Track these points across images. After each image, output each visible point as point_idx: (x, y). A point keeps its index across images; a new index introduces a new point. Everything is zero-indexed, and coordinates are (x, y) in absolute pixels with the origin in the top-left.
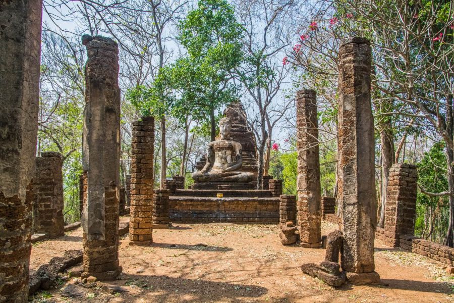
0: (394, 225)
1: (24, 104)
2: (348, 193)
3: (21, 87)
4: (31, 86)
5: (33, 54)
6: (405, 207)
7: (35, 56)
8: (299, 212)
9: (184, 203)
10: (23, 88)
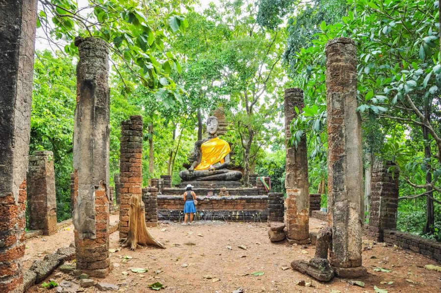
0: (377, 220)
1: (18, 103)
2: (338, 190)
3: (15, 86)
4: (25, 85)
5: (27, 54)
6: (388, 202)
7: (29, 56)
8: (287, 209)
9: (173, 202)
10: (17, 87)
